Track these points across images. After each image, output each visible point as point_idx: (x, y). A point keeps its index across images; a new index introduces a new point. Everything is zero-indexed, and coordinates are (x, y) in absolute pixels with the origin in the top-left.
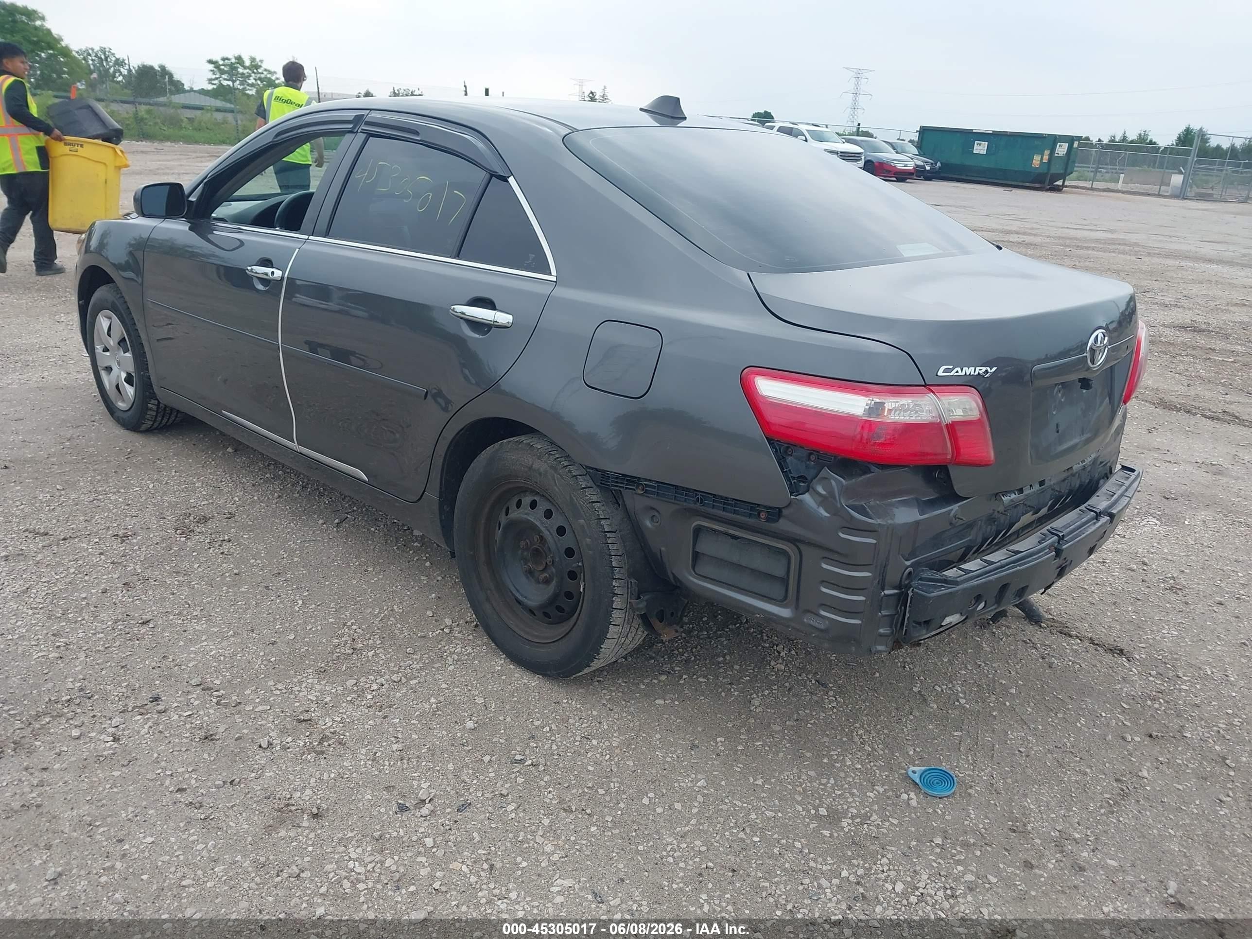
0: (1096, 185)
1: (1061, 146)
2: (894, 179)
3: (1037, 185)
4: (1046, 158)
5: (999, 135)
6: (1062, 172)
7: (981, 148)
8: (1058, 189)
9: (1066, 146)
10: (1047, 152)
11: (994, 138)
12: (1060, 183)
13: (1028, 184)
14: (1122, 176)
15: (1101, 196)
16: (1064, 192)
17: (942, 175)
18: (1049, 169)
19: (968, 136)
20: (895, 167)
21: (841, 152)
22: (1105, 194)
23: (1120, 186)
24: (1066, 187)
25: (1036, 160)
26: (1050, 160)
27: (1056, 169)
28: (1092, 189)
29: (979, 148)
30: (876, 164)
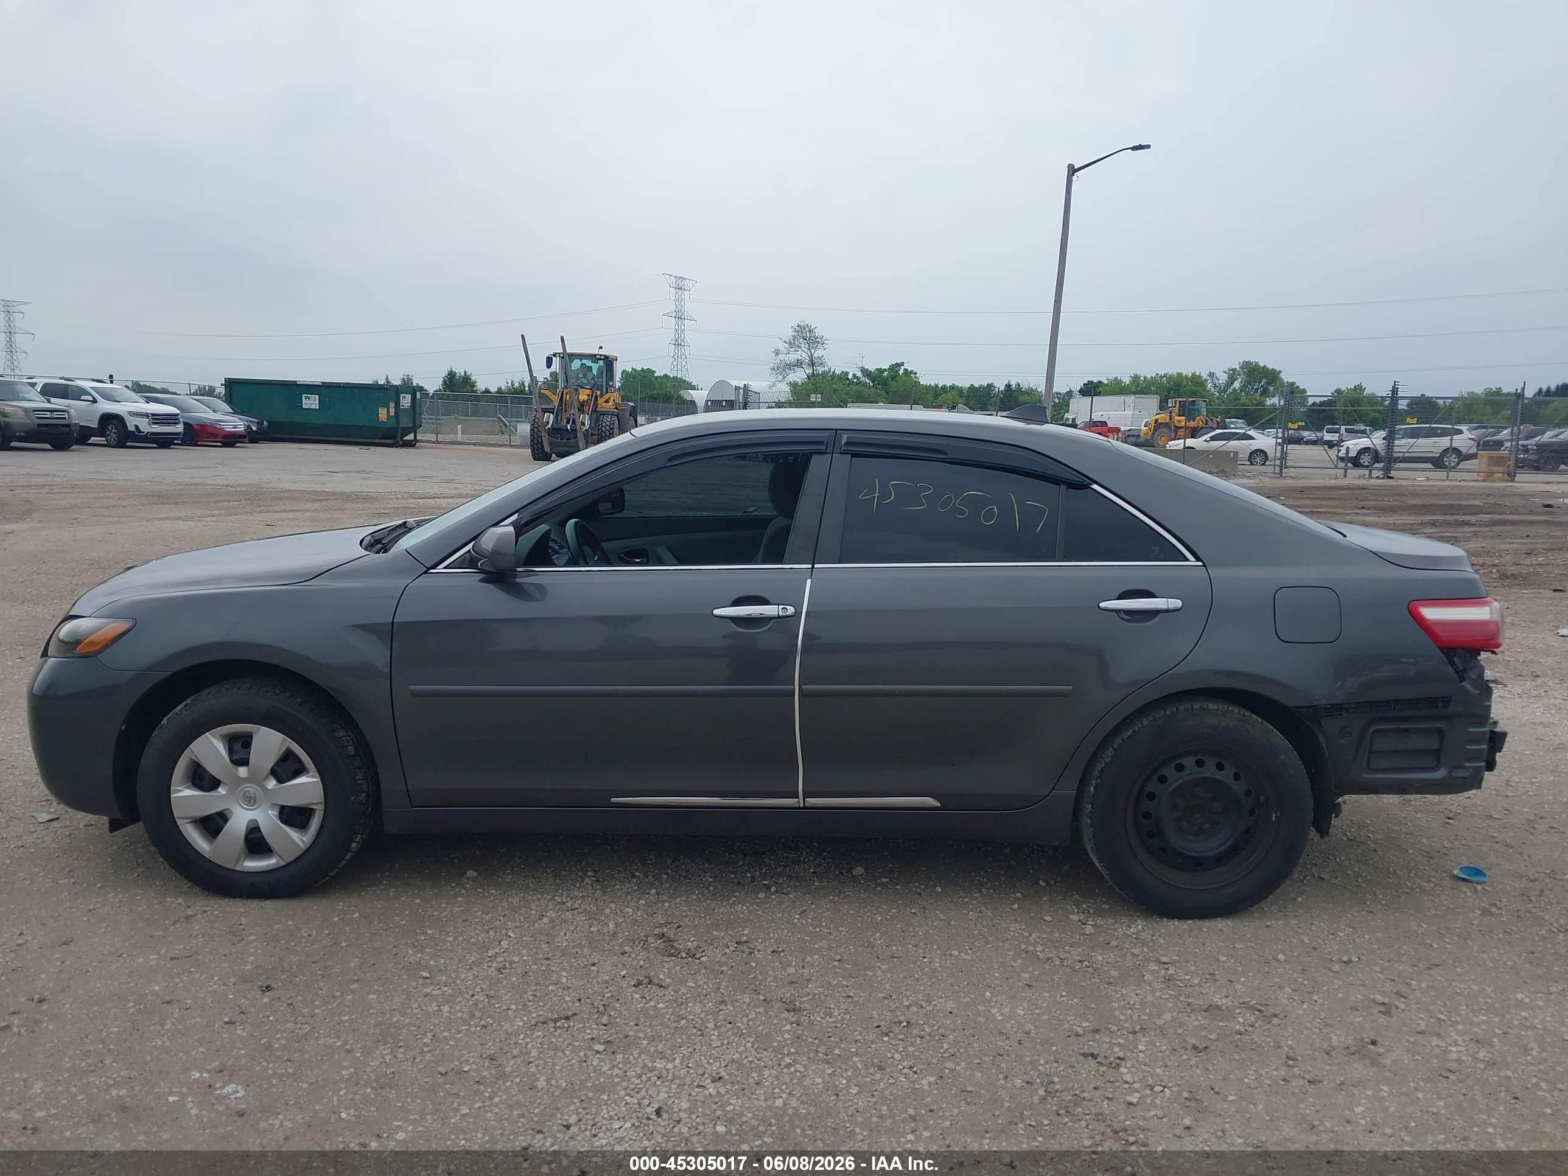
0: (441, 438)
1: (404, 397)
2: (220, 444)
3: (389, 441)
4: (392, 411)
5: (330, 387)
6: (411, 425)
7: (311, 402)
8: (411, 444)
9: (409, 397)
10: (392, 405)
11: (325, 390)
12: (411, 437)
13: (378, 441)
14: (459, 426)
15: (448, 449)
16: (418, 448)
17: (272, 435)
18: (398, 422)
19: (292, 390)
20: (222, 429)
21: (153, 415)
22: (454, 446)
23: (460, 437)
24: (419, 441)
25: (382, 414)
26: (397, 413)
27: (405, 422)
28: (437, 442)
29: (308, 401)
30: (195, 427)
